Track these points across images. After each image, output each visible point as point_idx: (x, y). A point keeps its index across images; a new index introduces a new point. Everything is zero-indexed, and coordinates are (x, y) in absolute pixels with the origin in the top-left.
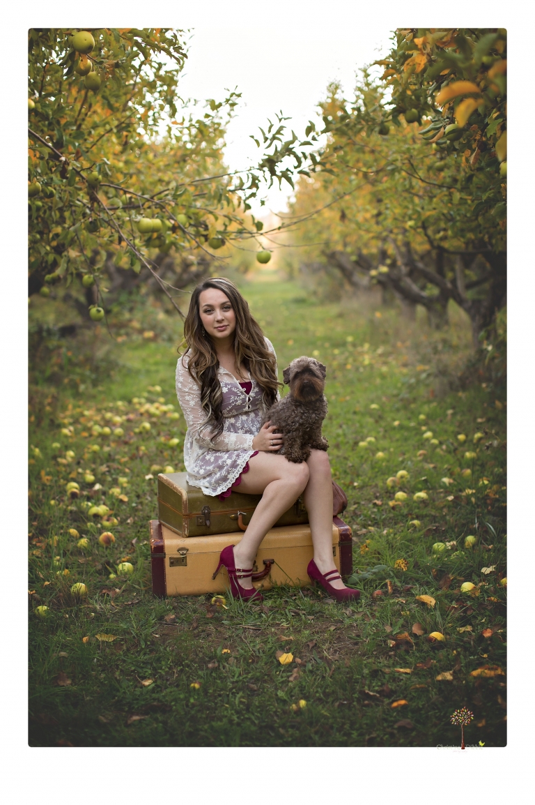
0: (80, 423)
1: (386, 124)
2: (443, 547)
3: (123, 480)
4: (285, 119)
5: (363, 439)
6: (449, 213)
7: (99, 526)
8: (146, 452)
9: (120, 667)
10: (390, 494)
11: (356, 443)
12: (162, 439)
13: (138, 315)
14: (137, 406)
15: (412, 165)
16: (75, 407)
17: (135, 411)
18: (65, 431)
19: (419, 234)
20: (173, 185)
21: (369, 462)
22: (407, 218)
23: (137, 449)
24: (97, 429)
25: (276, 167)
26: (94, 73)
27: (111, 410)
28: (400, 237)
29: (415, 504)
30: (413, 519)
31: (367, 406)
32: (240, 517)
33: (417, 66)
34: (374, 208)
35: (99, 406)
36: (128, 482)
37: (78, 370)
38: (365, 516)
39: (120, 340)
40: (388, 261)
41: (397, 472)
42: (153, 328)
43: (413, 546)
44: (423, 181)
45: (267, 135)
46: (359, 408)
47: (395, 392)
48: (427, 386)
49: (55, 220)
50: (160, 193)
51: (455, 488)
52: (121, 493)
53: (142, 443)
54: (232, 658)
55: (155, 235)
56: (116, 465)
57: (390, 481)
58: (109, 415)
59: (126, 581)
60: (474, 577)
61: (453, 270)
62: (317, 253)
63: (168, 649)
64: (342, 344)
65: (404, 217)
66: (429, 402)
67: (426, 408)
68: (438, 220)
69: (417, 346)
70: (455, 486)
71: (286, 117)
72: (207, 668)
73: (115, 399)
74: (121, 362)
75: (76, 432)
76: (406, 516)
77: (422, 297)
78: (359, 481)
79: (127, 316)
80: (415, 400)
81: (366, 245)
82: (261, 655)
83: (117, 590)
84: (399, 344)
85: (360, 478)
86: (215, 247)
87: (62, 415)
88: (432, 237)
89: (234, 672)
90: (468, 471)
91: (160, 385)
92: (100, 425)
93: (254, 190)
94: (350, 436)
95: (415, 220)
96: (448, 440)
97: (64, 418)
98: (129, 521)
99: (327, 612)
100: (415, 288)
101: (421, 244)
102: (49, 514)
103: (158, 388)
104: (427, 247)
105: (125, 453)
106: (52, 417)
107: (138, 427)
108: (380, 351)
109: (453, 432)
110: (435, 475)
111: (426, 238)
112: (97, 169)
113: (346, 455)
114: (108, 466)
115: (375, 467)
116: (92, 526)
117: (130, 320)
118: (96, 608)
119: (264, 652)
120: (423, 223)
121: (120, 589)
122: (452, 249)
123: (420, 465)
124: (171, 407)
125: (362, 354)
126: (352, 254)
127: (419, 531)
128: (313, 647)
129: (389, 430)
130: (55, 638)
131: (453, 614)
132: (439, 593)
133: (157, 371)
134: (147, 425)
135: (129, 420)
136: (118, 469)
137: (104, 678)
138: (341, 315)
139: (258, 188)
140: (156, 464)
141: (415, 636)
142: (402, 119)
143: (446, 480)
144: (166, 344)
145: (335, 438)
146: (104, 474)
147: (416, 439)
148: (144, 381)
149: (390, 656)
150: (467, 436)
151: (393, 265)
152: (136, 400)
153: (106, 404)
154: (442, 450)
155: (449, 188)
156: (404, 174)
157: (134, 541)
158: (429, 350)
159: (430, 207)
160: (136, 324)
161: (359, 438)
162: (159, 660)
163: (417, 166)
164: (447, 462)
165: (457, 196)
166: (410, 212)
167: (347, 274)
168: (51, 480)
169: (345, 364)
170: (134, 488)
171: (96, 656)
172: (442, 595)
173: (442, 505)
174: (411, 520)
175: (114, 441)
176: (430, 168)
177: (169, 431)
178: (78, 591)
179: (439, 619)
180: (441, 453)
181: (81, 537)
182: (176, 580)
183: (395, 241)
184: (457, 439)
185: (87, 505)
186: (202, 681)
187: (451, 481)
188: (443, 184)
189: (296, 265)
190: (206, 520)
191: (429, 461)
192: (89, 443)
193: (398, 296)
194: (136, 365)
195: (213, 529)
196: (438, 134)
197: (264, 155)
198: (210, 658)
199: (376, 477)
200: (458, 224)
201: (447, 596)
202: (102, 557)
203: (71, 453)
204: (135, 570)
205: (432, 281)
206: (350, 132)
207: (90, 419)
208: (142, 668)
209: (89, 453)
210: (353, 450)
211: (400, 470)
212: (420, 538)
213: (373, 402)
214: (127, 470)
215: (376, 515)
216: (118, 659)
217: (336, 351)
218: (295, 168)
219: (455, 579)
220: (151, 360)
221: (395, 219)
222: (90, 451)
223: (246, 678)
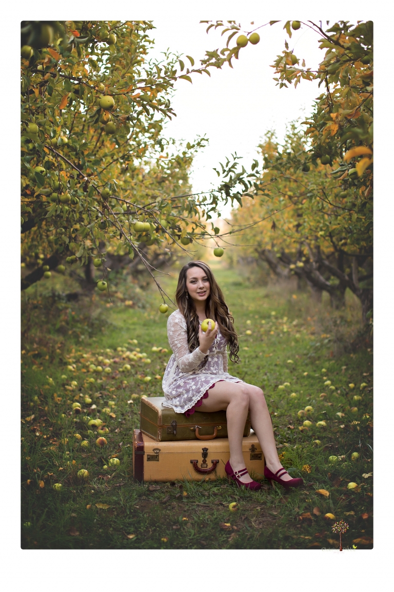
0: (80, 363)
1: (308, 164)
2: (335, 459)
3: (112, 403)
4: (238, 158)
5: (281, 384)
6: (349, 227)
7: (96, 433)
8: (128, 385)
9: (113, 526)
10: (300, 421)
11: (277, 386)
12: (139, 377)
13: (122, 288)
14: (121, 353)
15: (324, 193)
16: (77, 351)
17: (119, 356)
18: (70, 367)
19: (327, 240)
20: (159, 199)
21: (286, 400)
22: (319, 230)
23: (122, 382)
24: (93, 367)
25: (230, 191)
26: (112, 122)
27: (102, 355)
28: (313, 242)
29: (317, 429)
30: (315, 439)
31: (285, 361)
32: (197, 430)
33: (332, 132)
34: (296, 221)
35: (94, 352)
36: (115, 405)
37: (79, 325)
38: (282, 435)
39: (108, 305)
40: (304, 259)
41: (305, 407)
42: (131, 298)
43: (315, 457)
44: (331, 204)
45: (225, 169)
46: (278, 362)
47: (305, 352)
48: (328, 348)
49: (76, 219)
50: (149, 205)
51: (346, 420)
52: (111, 412)
53: (124, 378)
54: (189, 524)
55: (144, 233)
56: (106, 393)
57: (300, 412)
58: (101, 358)
59: (115, 470)
60: (357, 479)
61: (350, 267)
62: (251, 250)
63: (145, 515)
64: (267, 317)
65: (316, 229)
66: (329, 360)
67: (327, 364)
68: (340, 232)
69: (322, 320)
70: (346, 418)
71: (239, 157)
72: (173, 529)
73: (104, 347)
74: (109, 321)
75: (78, 369)
76: (311, 437)
77: (327, 286)
78: (278, 412)
79: (114, 288)
80: (319, 358)
81: (288, 246)
82: (209, 522)
83: (109, 476)
84: (309, 318)
85: (279, 410)
86: (185, 244)
87: (68, 356)
88: (336, 243)
89: (190, 532)
90: (356, 409)
91: (136, 339)
92: (95, 364)
93: (214, 205)
94: (272, 381)
95: (324, 231)
96: (342, 387)
97: (70, 358)
98: (116, 431)
99: (254, 497)
100: (322, 278)
101: (327, 247)
102: (61, 423)
103: (135, 341)
104: (332, 249)
105: (113, 384)
106: (61, 357)
107: (121, 368)
108: (295, 323)
109: (345, 382)
110: (332, 410)
111: (332, 244)
112: (109, 186)
113: (269, 394)
114: (101, 393)
115: (290, 403)
116: (91, 433)
117: (116, 292)
118: (94, 487)
119: (211, 521)
120: (330, 233)
121: (111, 475)
122: (349, 252)
123: (322, 403)
124: (145, 354)
125: (282, 324)
126: (277, 252)
127: (320, 447)
128: (244, 519)
129: (300, 378)
130: (67, 505)
131: (342, 503)
132: (332, 488)
133: (135, 329)
134: (128, 366)
135: (115, 362)
136: (108, 395)
137: (102, 532)
138: (267, 296)
139: (217, 204)
140: (135, 393)
141: (315, 515)
142: (319, 161)
143: (339, 414)
144: (141, 310)
145: (262, 382)
146: (98, 398)
147: (319, 385)
148: (125, 335)
149: (298, 528)
150: (355, 385)
151: (307, 262)
152: (119, 349)
153: (98, 350)
154: (338, 393)
155: (350, 210)
156: (318, 198)
157: (121, 444)
158: (331, 323)
159: (336, 222)
160: (120, 295)
161: (279, 382)
162: (139, 522)
163: (328, 194)
164: (341, 402)
165: (355, 216)
166: (321, 225)
167: (273, 266)
168: (61, 401)
169: (270, 331)
170: (119, 409)
171: (96, 518)
172: (334, 490)
173: (336, 431)
174: (314, 440)
175: (104, 376)
176: (336, 196)
177: (144, 371)
178: (83, 475)
179: (332, 506)
180: (337, 395)
181: (84, 440)
182: (151, 471)
183: (309, 245)
184: (348, 386)
185: (87, 418)
186: (169, 536)
187: (343, 415)
188: (345, 207)
189: (235, 259)
190: (173, 430)
191: (328, 400)
192: (87, 376)
193: (309, 283)
194: (120, 324)
195: (178, 437)
196: (344, 175)
197: (223, 182)
198: (174, 522)
199: (290, 409)
200: (355, 235)
201: (337, 491)
202: (98, 454)
203: (75, 383)
204: (122, 463)
205: (334, 274)
206: (282, 169)
207: (87, 361)
208: (127, 527)
209: (87, 383)
210: (274, 390)
211: (308, 406)
212: (320, 452)
213: (289, 358)
214: (114, 397)
215: (289, 435)
216: (111, 521)
217: (263, 322)
218: (243, 191)
219: (344, 480)
220: (130, 322)
221: (311, 229)
222: (88, 382)
223: (199, 536)
